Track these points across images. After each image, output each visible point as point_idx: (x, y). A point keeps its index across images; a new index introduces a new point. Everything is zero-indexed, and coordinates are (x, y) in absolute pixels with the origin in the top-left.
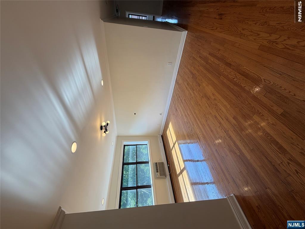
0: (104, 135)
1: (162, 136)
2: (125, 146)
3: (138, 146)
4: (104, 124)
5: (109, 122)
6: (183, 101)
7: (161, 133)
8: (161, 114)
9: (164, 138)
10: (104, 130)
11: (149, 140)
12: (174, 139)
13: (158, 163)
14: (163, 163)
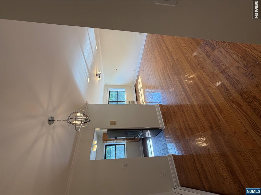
0: (99, 79)
1: (135, 86)
2: (110, 91)
3: (118, 92)
4: (98, 73)
5: (101, 72)
6: (147, 61)
7: (134, 84)
8: (134, 70)
9: (136, 87)
10: (98, 77)
11: (126, 88)
12: (141, 86)
13: (131, 102)
14: (134, 102)
